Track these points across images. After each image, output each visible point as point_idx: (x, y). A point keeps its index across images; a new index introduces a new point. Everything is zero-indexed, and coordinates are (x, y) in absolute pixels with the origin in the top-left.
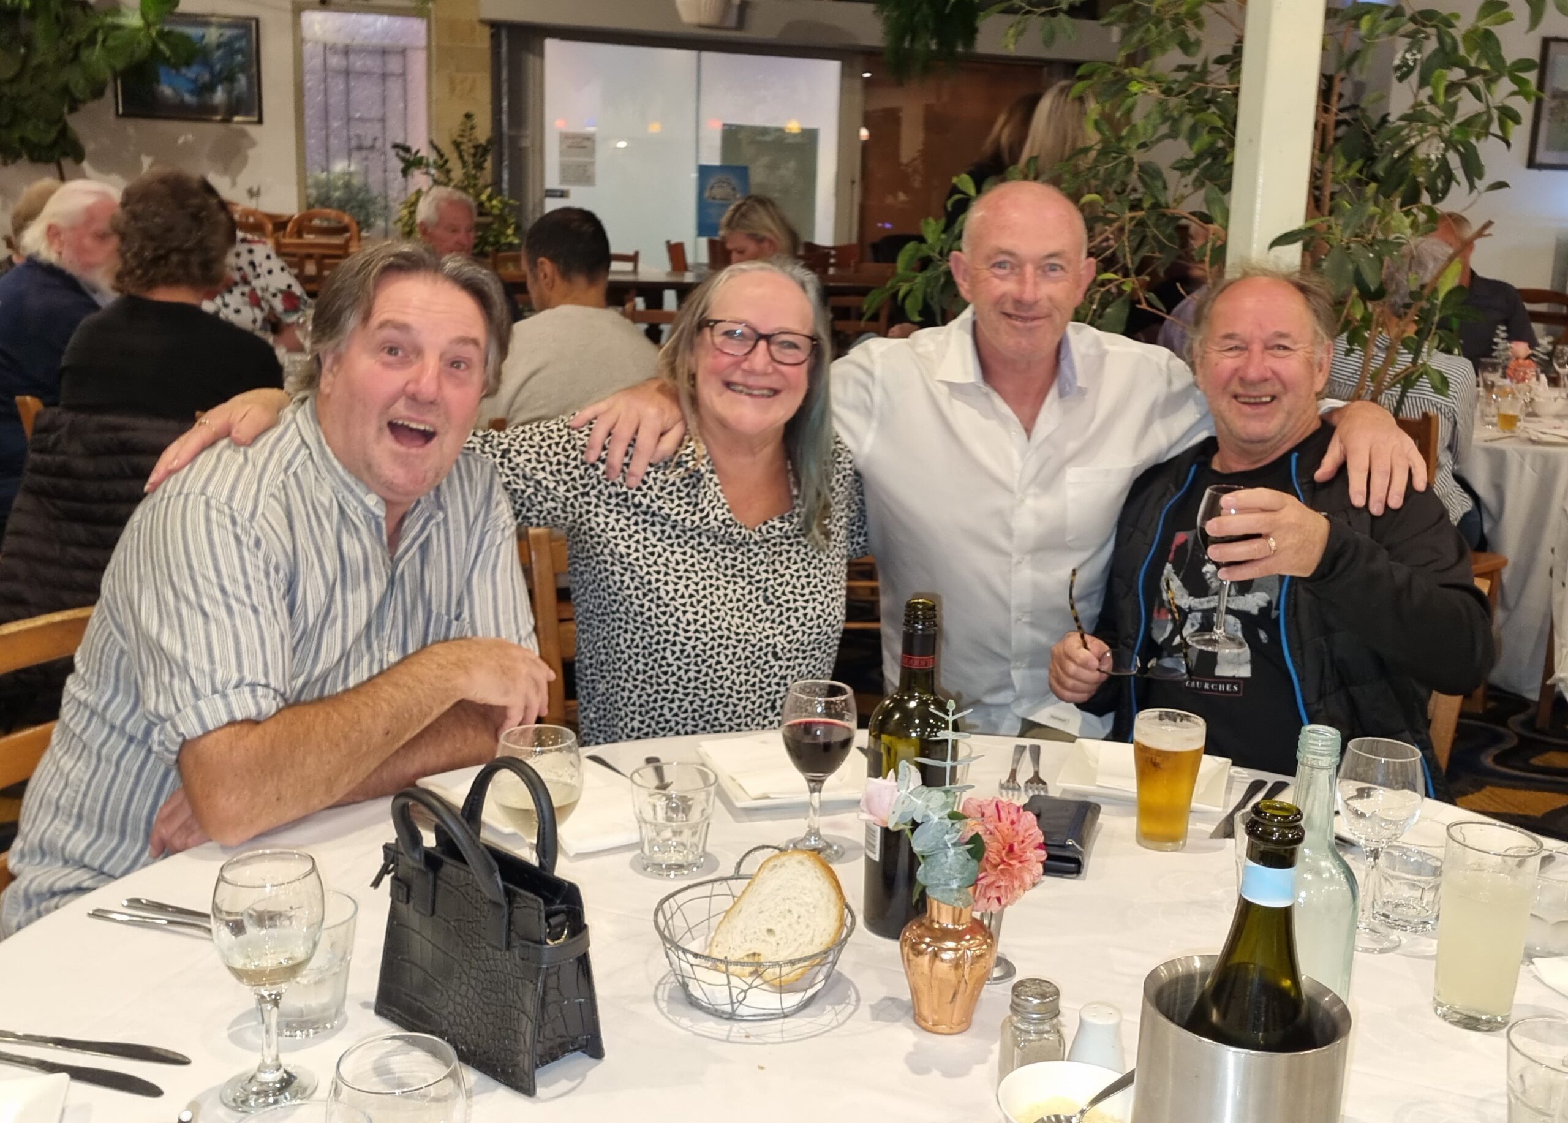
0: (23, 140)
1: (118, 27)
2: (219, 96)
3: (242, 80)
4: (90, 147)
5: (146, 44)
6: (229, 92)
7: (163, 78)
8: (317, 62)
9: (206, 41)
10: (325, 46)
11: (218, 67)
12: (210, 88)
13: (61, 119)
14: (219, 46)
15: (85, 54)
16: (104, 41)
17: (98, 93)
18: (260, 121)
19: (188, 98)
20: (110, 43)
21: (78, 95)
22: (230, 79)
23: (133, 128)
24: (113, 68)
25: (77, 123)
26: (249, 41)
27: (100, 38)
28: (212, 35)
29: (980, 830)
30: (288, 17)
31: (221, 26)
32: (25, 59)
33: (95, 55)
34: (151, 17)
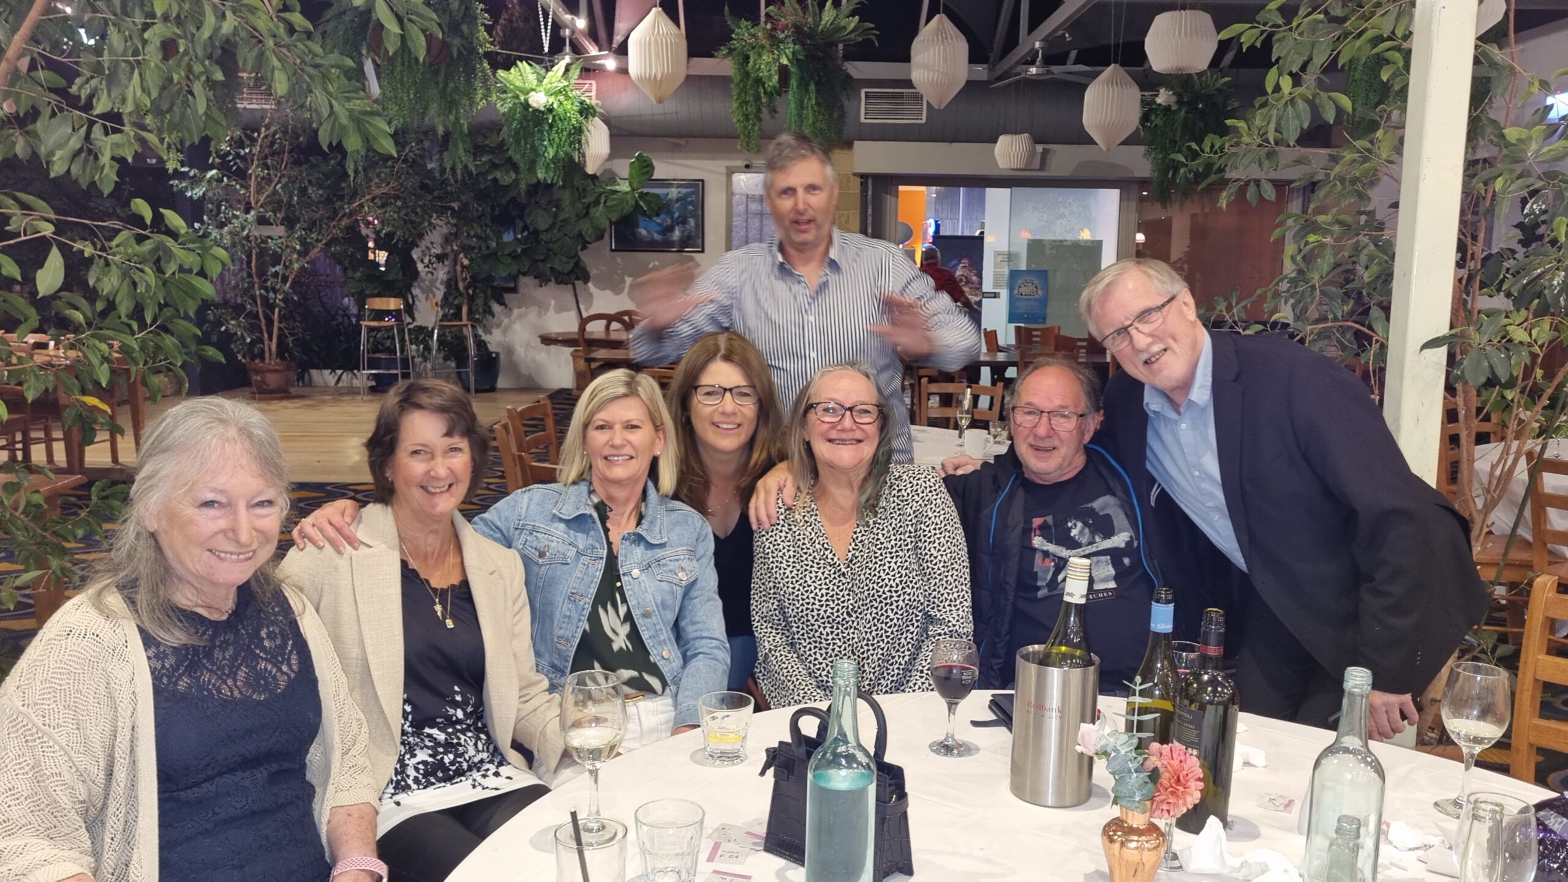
0: (552, 268)
1: (615, 192)
2: (677, 234)
3: (692, 221)
4: (593, 272)
5: (632, 202)
6: (683, 232)
7: (641, 224)
8: (742, 208)
9: (670, 196)
10: (747, 196)
11: (677, 214)
12: (671, 229)
13: (577, 255)
14: (678, 200)
15: (592, 211)
16: (605, 202)
17: (600, 237)
18: (703, 251)
19: (657, 237)
20: (609, 203)
21: (588, 239)
22: (684, 222)
23: (620, 258)
24: (610, 220)
25: (586, 257)
26: (697, 195)
27: (602, 201)
28: (673, 193)
29: (1159, 764)
30: (724, 178)
31: (679, 186)
32: (556, 215)
33: (599, 212)
34: (635, 185)
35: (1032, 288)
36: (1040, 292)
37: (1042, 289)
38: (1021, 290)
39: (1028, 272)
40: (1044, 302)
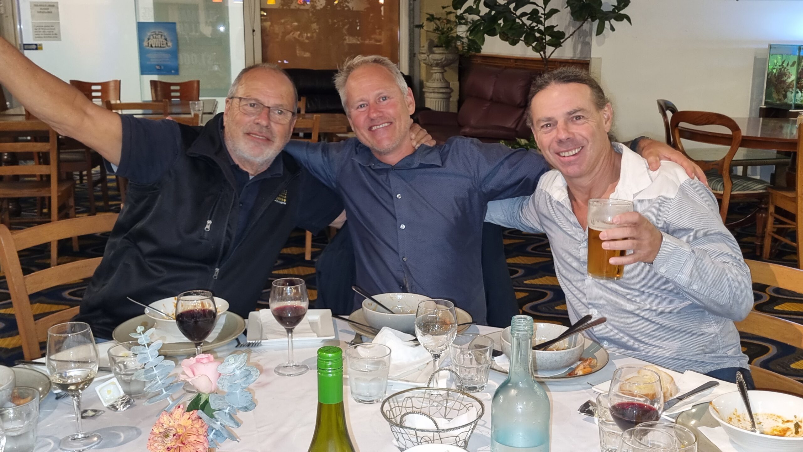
35: (162, 40)
36: (170, 44)
37: (172, 41)
38: (151, 42)
39: (156, 24)
40: (175, 53)
